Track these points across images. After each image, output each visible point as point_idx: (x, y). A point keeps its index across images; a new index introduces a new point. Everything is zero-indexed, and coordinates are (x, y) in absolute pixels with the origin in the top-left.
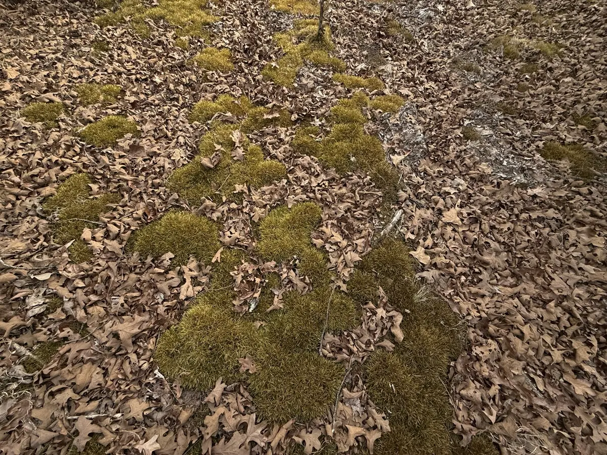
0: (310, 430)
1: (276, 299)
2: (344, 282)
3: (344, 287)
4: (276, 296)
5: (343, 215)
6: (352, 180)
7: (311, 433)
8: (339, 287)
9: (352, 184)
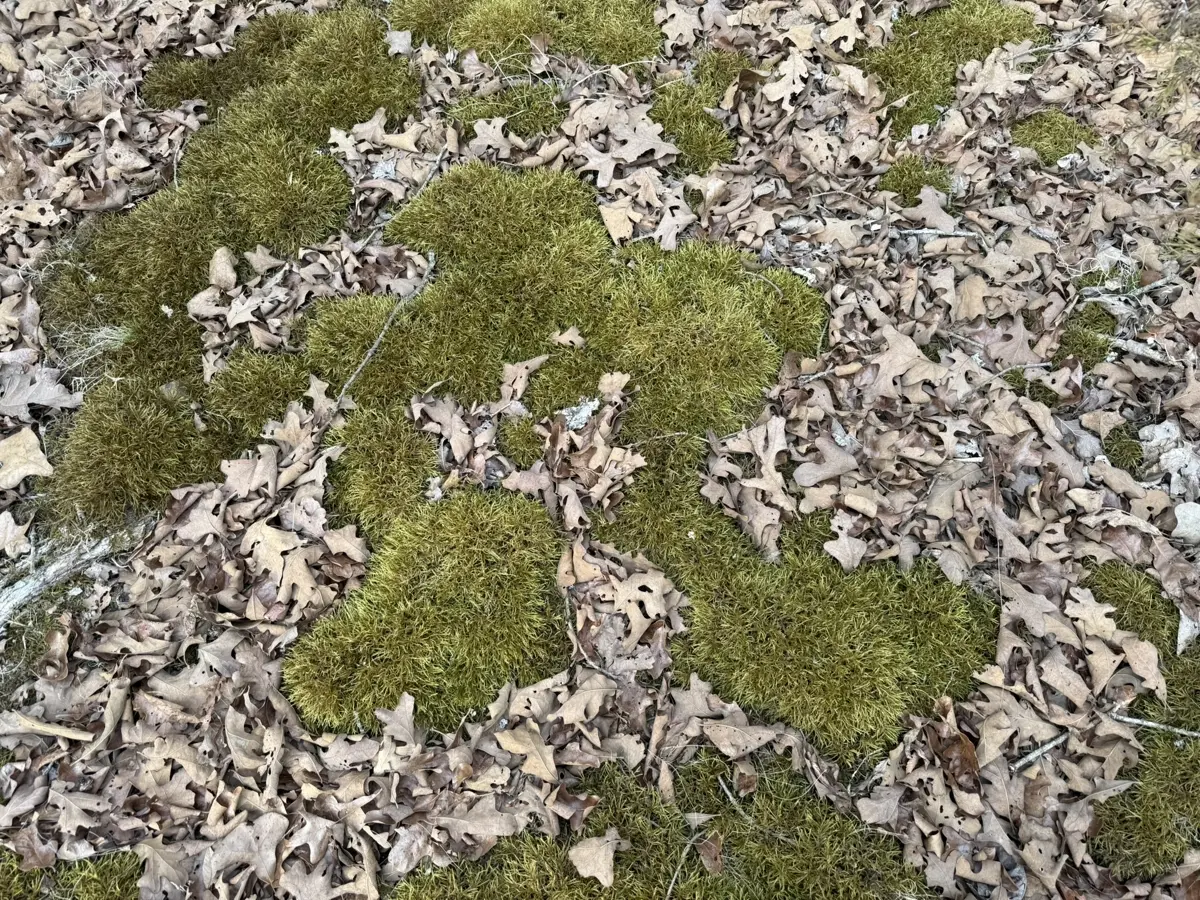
0: (491, 151)
1: (520, 386)
2: (308, 404)
3: (317, 388)
4: (519, 395)
5: (209, 640)
6: (88, 812)
7: (489, 147)
8: (329, 394)
9: (97, 791)
